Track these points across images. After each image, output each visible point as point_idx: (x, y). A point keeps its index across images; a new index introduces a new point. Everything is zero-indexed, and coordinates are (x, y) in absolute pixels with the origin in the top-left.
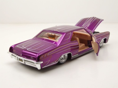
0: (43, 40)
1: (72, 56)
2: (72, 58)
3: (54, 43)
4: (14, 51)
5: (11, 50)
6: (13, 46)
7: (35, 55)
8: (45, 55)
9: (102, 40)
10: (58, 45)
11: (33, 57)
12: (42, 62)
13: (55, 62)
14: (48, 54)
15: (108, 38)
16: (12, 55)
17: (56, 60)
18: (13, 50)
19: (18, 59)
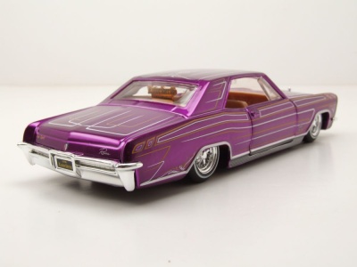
0: (135, 104)
1: (232, 157)
2: (231, 165)
3: (174, 109)
4: (40, 137)
5: (30, 135)
6: (36, 125)
7: (116, 142)
8: (150, 141)
9: (316, 118)
10: (189, 114)
11: (109, 151)
12: (140, 165)
13: (181, 171)
14: (160, 140)
15: (334, 113)
16: (34, 152)
17: (182, 164)
18: (38, 137)
19: (53, 163)
